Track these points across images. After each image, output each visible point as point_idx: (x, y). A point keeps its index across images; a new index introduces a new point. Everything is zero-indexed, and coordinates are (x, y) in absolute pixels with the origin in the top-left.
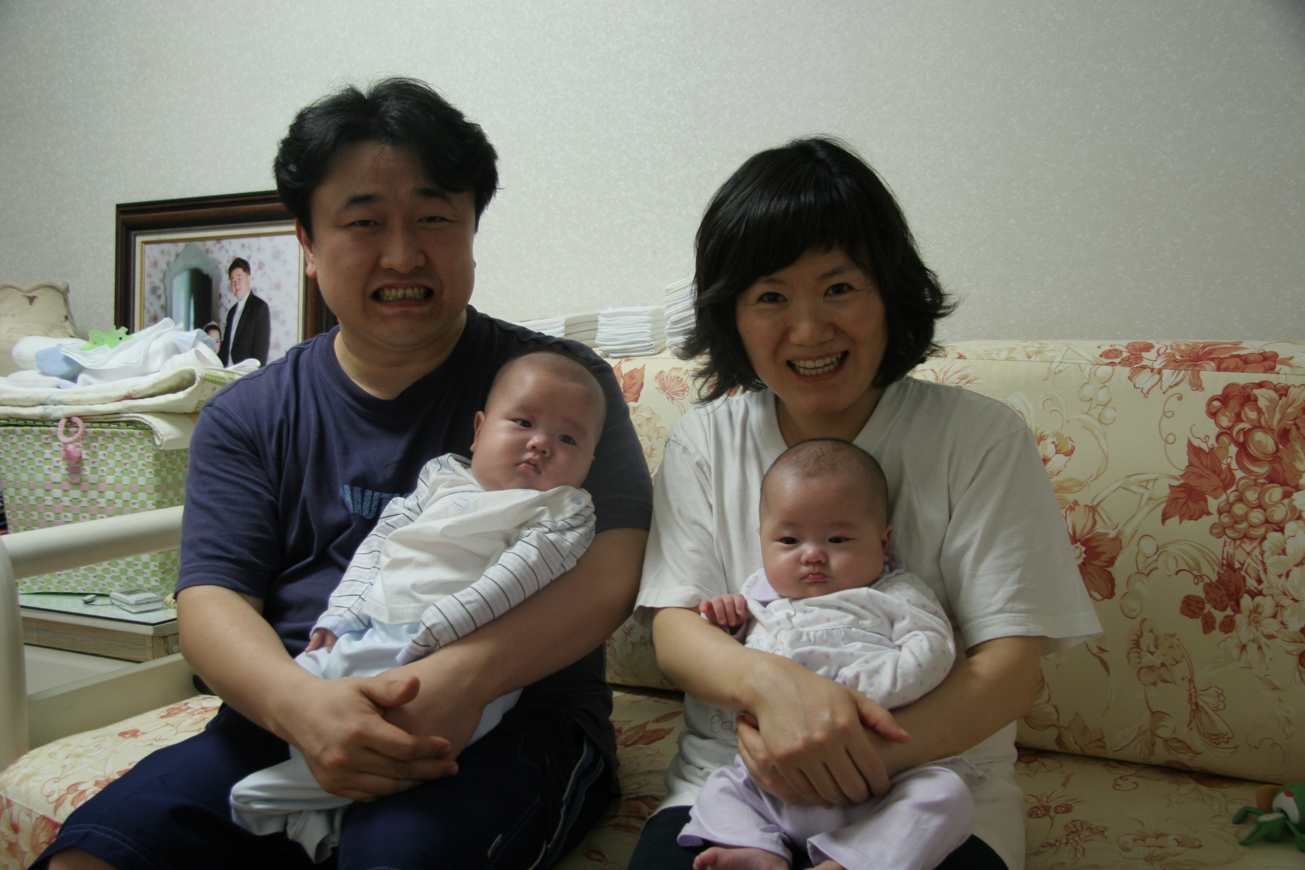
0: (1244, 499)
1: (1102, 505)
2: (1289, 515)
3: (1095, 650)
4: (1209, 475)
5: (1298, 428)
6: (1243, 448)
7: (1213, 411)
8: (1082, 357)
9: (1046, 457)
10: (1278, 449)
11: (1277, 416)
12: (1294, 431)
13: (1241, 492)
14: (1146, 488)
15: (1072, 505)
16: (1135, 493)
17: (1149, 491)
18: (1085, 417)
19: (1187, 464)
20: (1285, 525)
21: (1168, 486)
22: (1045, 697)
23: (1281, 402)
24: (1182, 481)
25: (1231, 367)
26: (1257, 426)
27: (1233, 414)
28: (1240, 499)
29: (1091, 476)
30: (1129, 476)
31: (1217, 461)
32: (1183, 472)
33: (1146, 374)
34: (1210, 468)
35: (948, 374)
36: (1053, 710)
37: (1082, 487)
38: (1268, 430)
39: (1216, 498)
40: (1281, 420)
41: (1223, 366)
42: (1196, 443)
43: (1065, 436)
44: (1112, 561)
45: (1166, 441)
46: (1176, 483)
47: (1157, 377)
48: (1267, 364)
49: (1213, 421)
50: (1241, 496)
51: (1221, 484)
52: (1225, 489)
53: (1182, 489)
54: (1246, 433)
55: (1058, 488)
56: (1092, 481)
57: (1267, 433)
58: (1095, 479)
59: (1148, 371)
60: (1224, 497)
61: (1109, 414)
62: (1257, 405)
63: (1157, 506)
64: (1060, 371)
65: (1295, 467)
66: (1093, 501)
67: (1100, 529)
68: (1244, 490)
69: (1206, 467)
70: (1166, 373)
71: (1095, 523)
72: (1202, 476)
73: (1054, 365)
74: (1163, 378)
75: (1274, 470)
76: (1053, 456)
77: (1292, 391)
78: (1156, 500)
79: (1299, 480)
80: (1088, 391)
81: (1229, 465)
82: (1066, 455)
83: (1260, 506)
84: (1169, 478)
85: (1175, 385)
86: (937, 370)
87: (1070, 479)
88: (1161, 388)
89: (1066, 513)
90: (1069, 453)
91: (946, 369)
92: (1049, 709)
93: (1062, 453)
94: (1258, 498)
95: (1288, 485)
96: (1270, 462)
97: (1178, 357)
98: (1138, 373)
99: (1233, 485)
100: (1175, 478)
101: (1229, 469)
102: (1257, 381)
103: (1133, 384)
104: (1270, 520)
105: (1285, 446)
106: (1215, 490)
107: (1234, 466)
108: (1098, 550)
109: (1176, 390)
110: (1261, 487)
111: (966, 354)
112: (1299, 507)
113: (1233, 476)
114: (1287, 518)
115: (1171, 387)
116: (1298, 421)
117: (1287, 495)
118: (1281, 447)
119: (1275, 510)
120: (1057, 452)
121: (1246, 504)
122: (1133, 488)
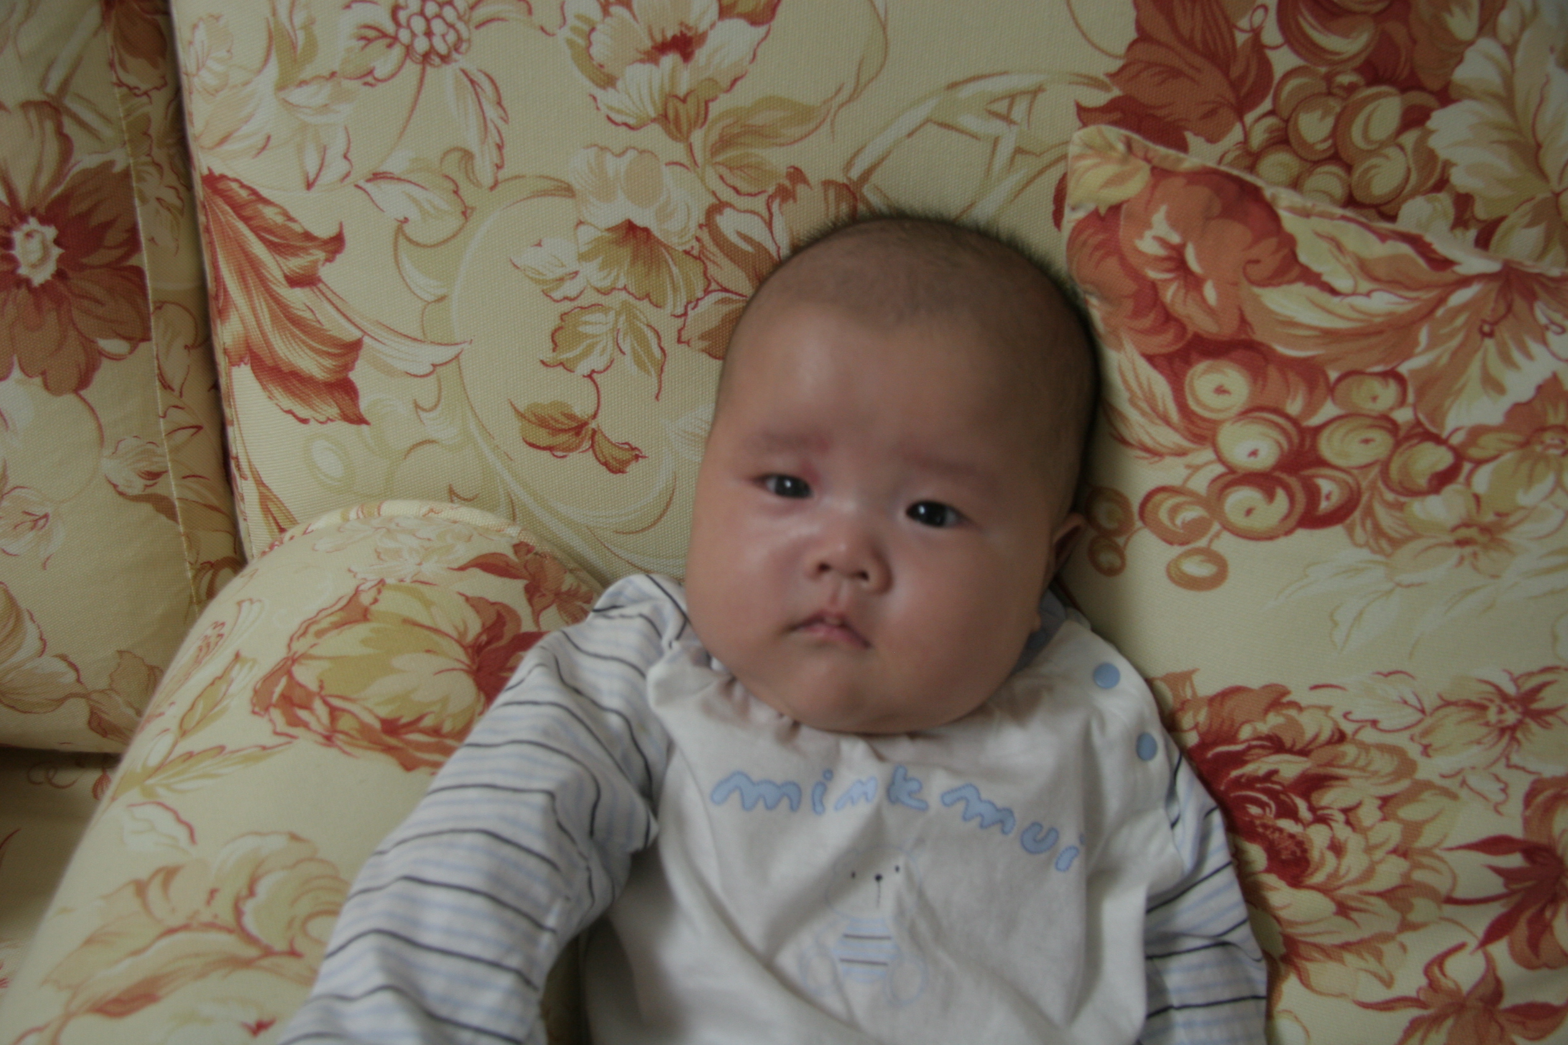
0: (1293, 140)
1: (876, 174)
2: (1414, 178)
4: (1198, 70)
9: (689, 28)
13: (1285, 115)
14: (1007, 119)
15: (787, 183)
16: (974, 136)
17: (1015, 129)
19: (1132, 35)
20: (1399, 208)
21: (1073, 110)
24: (1116, 92)
28: (1282, 139)
29: (839, 91)
30: (953, 86)
31: (1222, 22)
32: (1118, 64)
34: (1200, 46)
37: (812, 126)
39: (1212, 140)
46: (1097, 98)
50: (1286, 129)
51: (1230, 96)
52: (1240, 112)
53: (1117, 115)
55: (736, 130)
56: (841, 106)
58: (851, 99)
60: (1236, 134)
63: (1041, 173)
65: (1446, 30)
66: (849, 165)
68: (1294, 110)
69: (1189, 43)
72: (1175, 73)
75: (1384, 43)
76: (713, 26)
78: (1039, 155)
79: (1453, 70)
81: (1256, 32)
82: (754, 19)
83: (1335, 157)
84: (1077, 83)
87: (770, 102)
89: (769, 209)
90: (764, 13)
93: (740, 16)
94: (1334, 134)
95: (1421, 87)
99: (1263, 97)
100: (1094, 82)
101: (1257, 45)
104: (1359, 195)
106: (1211, 113)
107: (1272, 35)
110: (1344, 99)
112: (1443, 154)
113: (1265, 66)
114: (1409, 188)
117: (1415, 118)
119: (1375, 166)
120: (723, 13)
121: (1296, 153)
122: (969, 121)
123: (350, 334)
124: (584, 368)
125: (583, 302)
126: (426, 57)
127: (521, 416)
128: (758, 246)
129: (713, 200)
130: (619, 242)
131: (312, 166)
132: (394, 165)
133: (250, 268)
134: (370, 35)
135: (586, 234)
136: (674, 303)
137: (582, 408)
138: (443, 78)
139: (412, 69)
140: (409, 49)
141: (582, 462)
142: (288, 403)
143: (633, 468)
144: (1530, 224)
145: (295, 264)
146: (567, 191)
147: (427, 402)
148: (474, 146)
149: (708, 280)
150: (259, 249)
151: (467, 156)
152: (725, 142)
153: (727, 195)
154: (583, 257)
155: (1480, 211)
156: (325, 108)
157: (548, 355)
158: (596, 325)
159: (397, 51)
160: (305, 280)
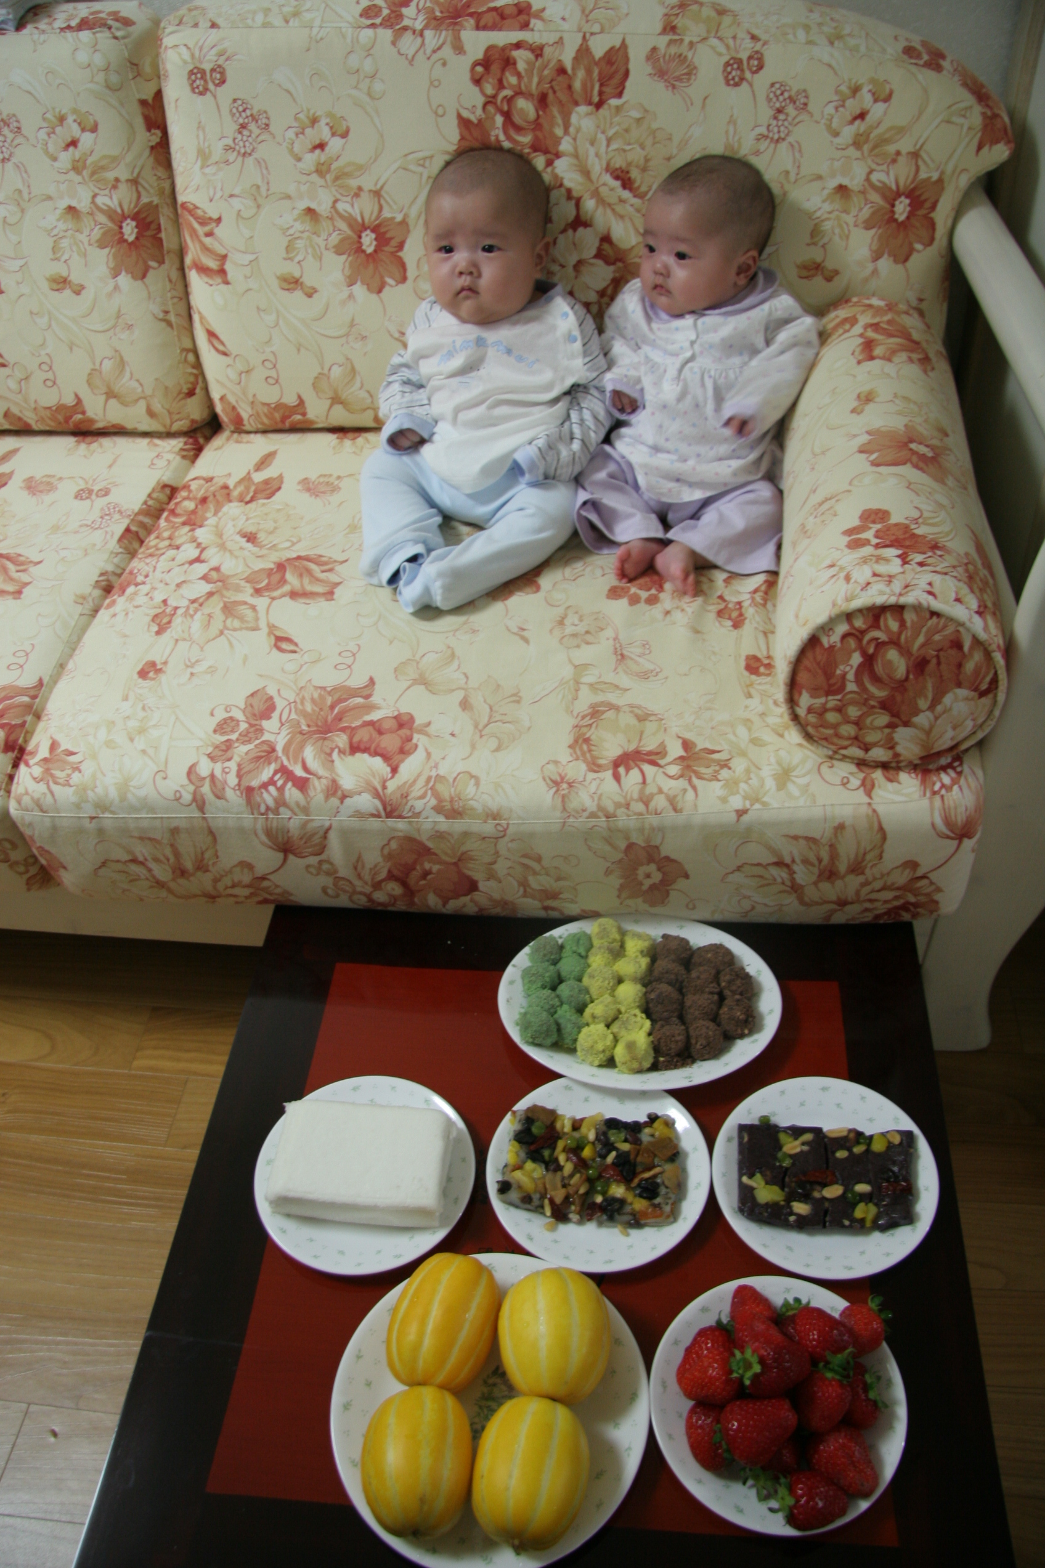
1: (386, 188)
3: (397, 335)
5: (555, 92)
6: (507, 115)
7: (477, 77)
8: (342, 17)
9: (323, 141)
10: (538, 116)
11: (535, 80)
12: (551, 96)
14: (423, 166)
15: (357, 191)
16: (414, 172)
17: (425, 169)
18: (354, 92)
19: (458, 137)
22: (358, 384)
23: (537, 64)
25: (490, 24)
26: (519, 93)
27: (496, 81)
29: (371, 159)
30: (406, 155)
31: (485, 132)
33: (408, 36)
35: (205, 50)
36: (366, 395)
37: (363, 171)
38: (528, 95)
40: (539, 84)
41: (482, 23)
42: (465, 114)
43: (339, 115)
44: (401, 246)
45: (436, 113)
47: (419, 40)
48: (523, 18)
49: (476, 89)
54: (510, 100)
55: (340, 174)
56: (371, 164)
57: (527, 99)
58: (375, 161)
59: (409, 33)
61: (378, 87)
62: (516, 69)
64: (322, 39)
65: (555, 134)
66: (376, 184)
67: (387, 214)
69: (477, 139)
70: (428, 34)
71: (381, 209)
73: (315, 31)
74: (427, 41)
75: (536, 138)
76: (330, 140)
77: (547, 51)
79: (559, 147)
80: (354, 61)
81: (497, 136)
82: (342, 136)
84: (443, 153)
85: (439, 49)
86: (191, 45)
87: (350, 164)
88: (425, 53)
89: (352, 200)
90: (345, 135)
91: (200, 43)
92: (363, 394)
93: (338, 135)
95: (550, 152)
96: (533, 130)
97: (438, 14)
98: (401, 36)
101: (498, 139)
102: (514, 41)
103: (395, 50)
105: (544, 112)
107: (502, 137)
108: (388, 235)
109: (439, 54)
111: (219, 21)
112: (560, 174)
115: (434, 52)
116: (554, 83)
117: (549, 163)
118: (541, 113)
120: (333, 134)
122: (413, 167)
123: (223, 252)
124: (297, 260)
125: (296, 235)
126: (244, 154)
127: (278, 278)
128: (350, 215)
129: (333, 199)
130: (306, 214)
131: (211, 193)
132: (236, 191)
133: (194, 233)
134: (228, 149)
135: (296, 212)
136: (324, 236)
137: (297, 274)
138: (250, 161)
139: (240, 159)
140: (239, 152)
141: (298, 294)
142: (206, 279)
143: (315, 296)
144: (591, 198)
145: (207, 229)
146: (289, 197)
147: (249, 275)
148: (260, 183)
149: (334, 227)
150: (196, 225)
151: (258, 187)
152: (337, 178)
153: (339, 196)
154: (295, 220)
155: (575, 194)
156: (214, 174)
157: (285, 255)
158: (300, 244)
159: (235, 153)
160: (209, 234)
